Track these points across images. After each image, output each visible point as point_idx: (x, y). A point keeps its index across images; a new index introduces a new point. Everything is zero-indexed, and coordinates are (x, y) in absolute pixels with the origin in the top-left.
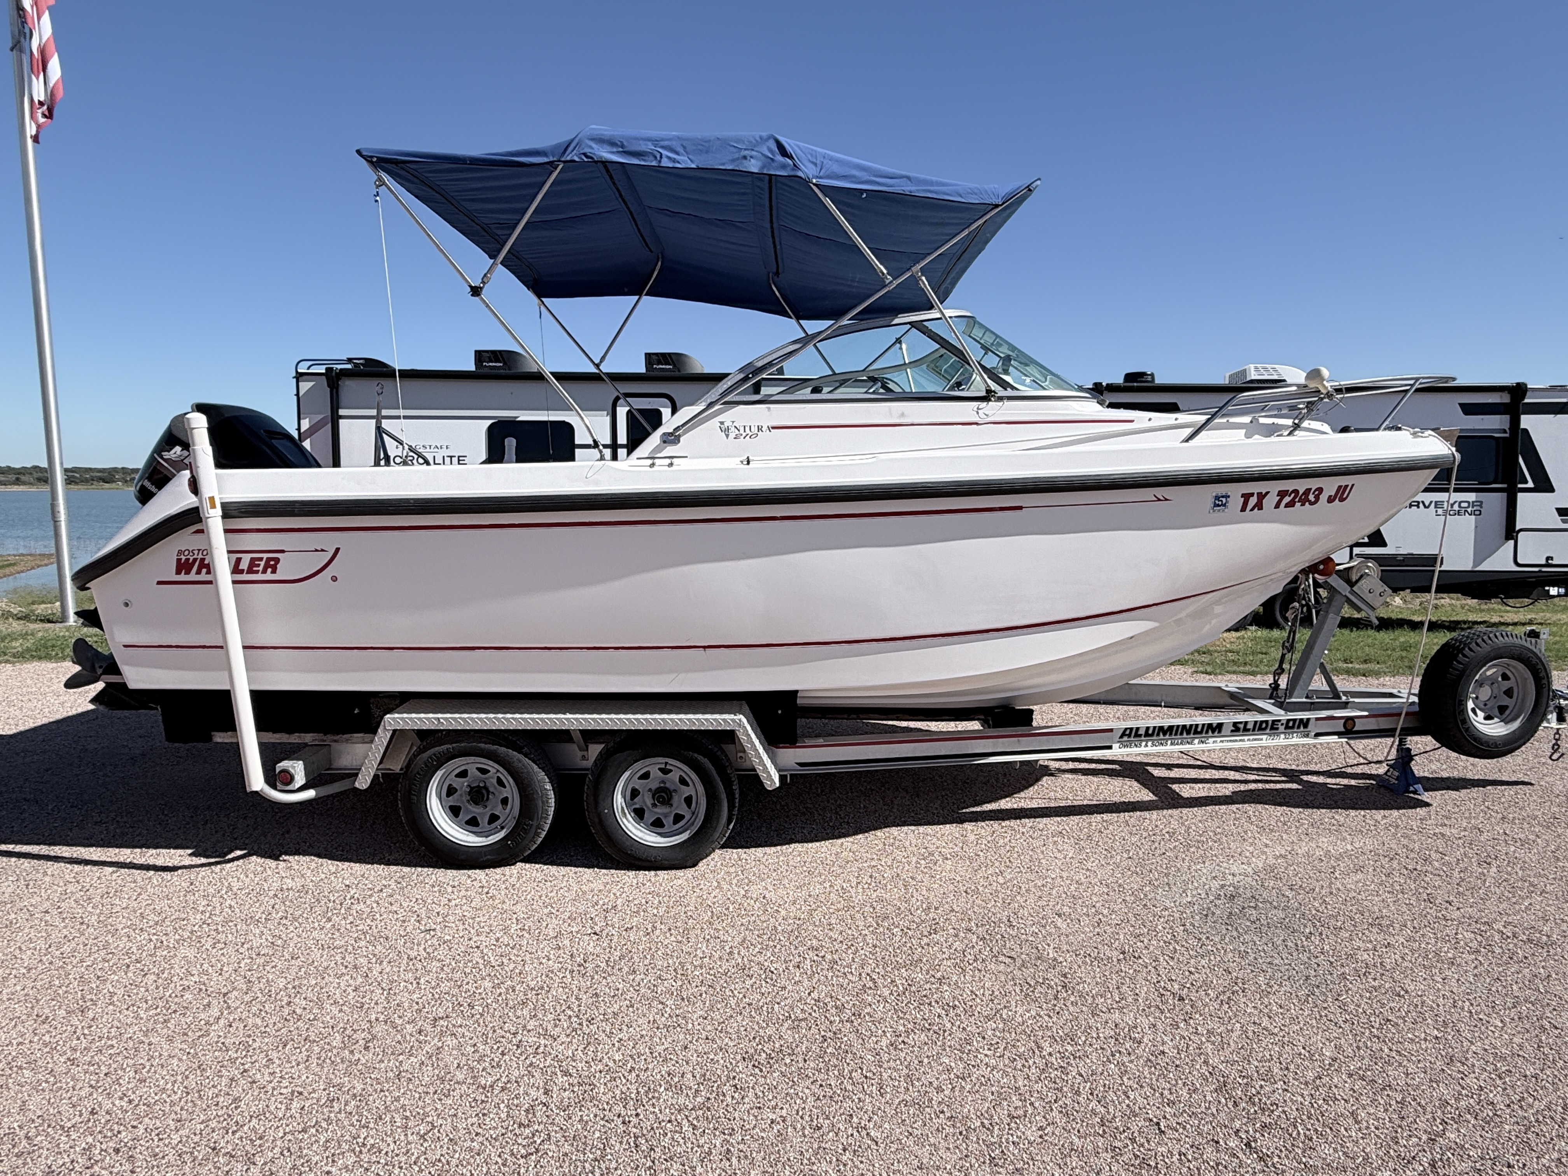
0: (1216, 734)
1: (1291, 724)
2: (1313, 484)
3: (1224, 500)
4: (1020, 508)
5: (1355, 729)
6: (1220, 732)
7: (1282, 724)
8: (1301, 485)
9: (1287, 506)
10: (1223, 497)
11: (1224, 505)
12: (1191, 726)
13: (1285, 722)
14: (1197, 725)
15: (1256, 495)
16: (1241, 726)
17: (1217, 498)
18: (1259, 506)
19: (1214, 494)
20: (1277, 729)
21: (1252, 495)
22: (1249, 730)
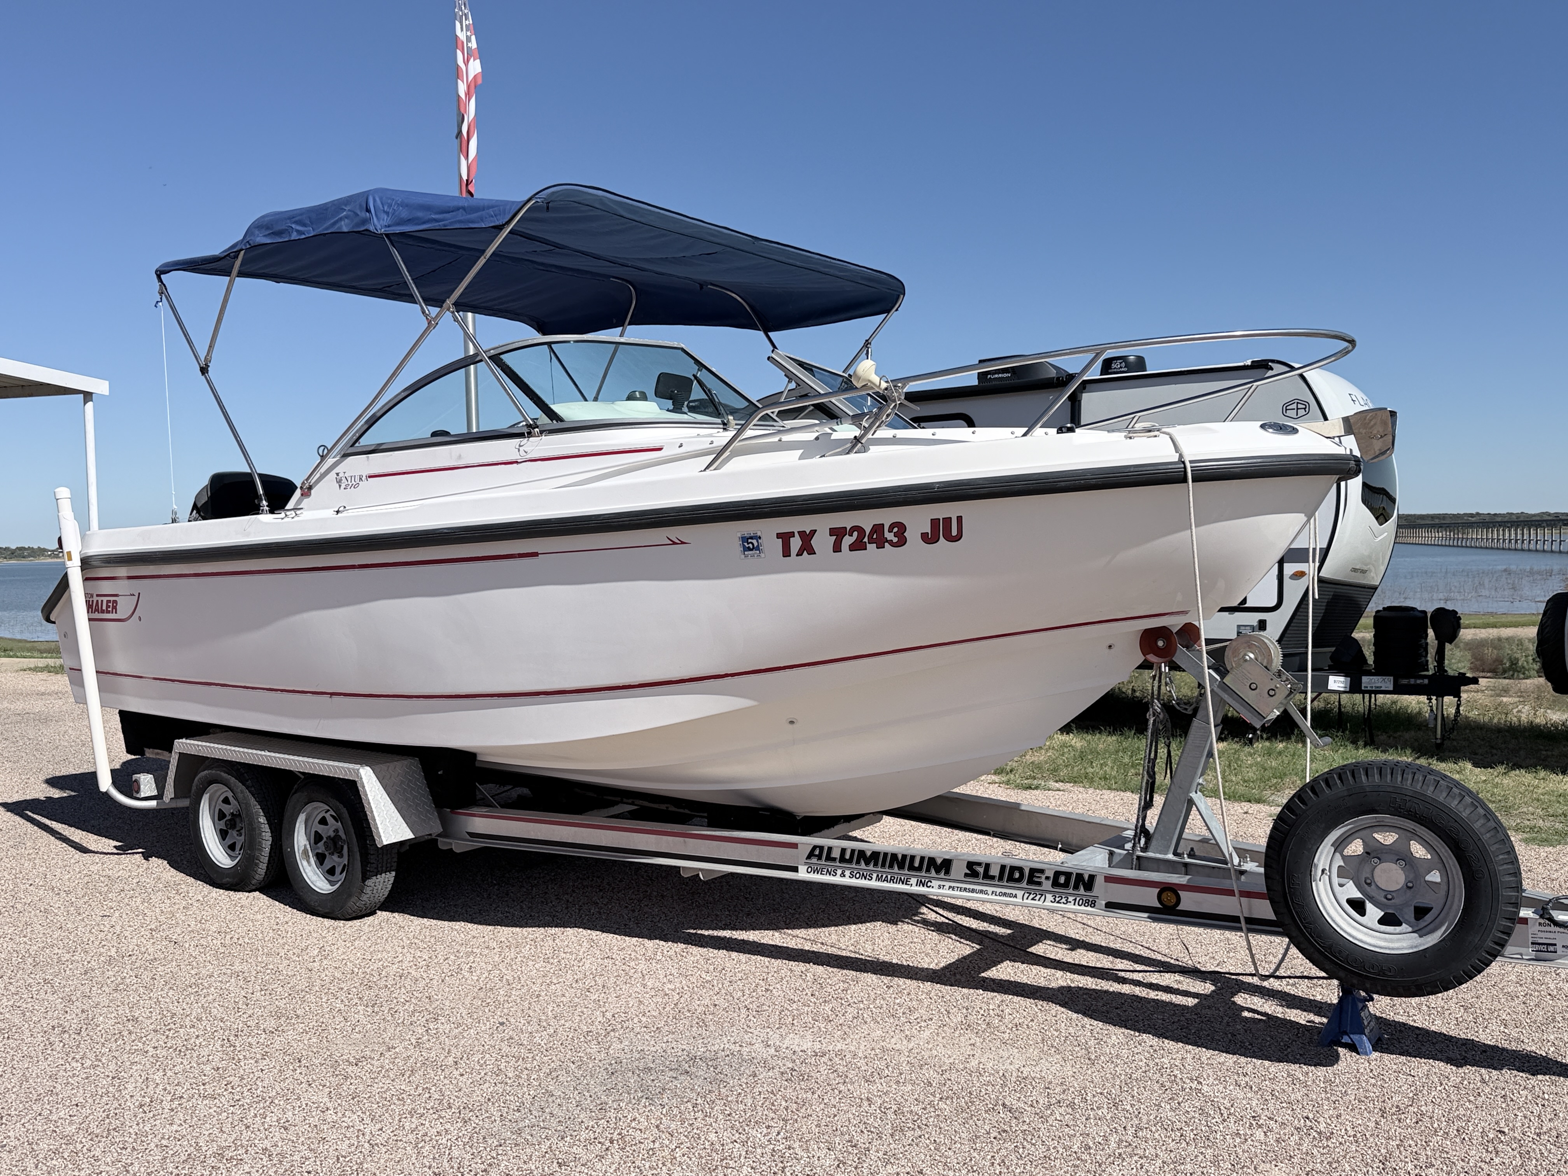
0: (942, 875)
1: (1062, 880)
2: (886, 516)
3: (754, 541)
4: (535, 554)
5: (1180, 908)
6: (947, 872)
7: (1047, 878)
8: (866, 519)
9: (852, 548)
10: (751, 538)
11: (758, 548)
12: (904, 857)
13: (1051, 874)
14: (913, 858)
15: (797, 535)
16: (981, 870)
17: (745, 539)
18: (807, 548)
19: (739, 535)
20: (1039, 884)
21: (792, 534)
22: (993, 878)
